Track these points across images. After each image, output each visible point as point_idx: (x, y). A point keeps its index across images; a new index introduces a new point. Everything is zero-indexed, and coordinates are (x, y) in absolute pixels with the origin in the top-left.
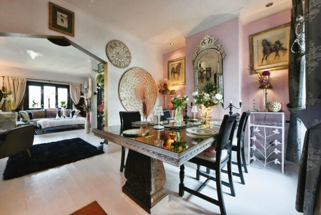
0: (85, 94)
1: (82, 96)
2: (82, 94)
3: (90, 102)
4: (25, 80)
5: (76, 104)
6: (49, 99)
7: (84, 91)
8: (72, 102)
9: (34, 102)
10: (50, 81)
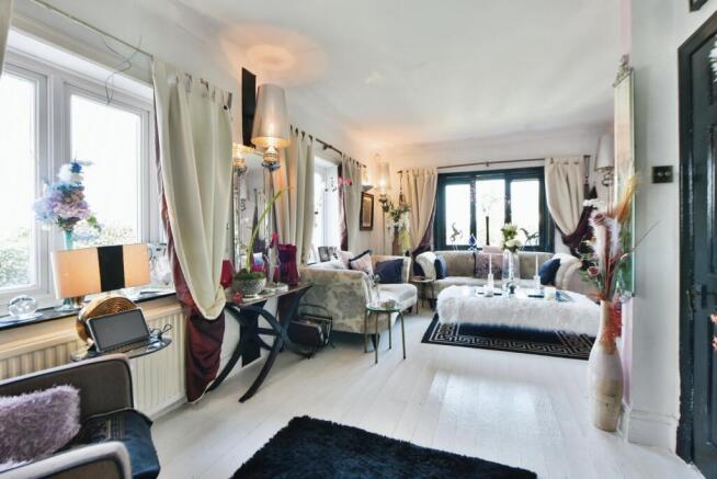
0: (601, 191)
1: (587, 203)
2: (591, 194)
3: (626, 238)
4: (436, 173)
5: (567, 233)
6: (487, 218)
7: (595, 180)
8: (554, 226)
9: (454, 230)
10: (487, 164)
